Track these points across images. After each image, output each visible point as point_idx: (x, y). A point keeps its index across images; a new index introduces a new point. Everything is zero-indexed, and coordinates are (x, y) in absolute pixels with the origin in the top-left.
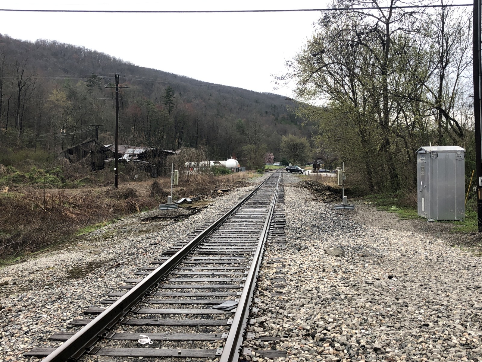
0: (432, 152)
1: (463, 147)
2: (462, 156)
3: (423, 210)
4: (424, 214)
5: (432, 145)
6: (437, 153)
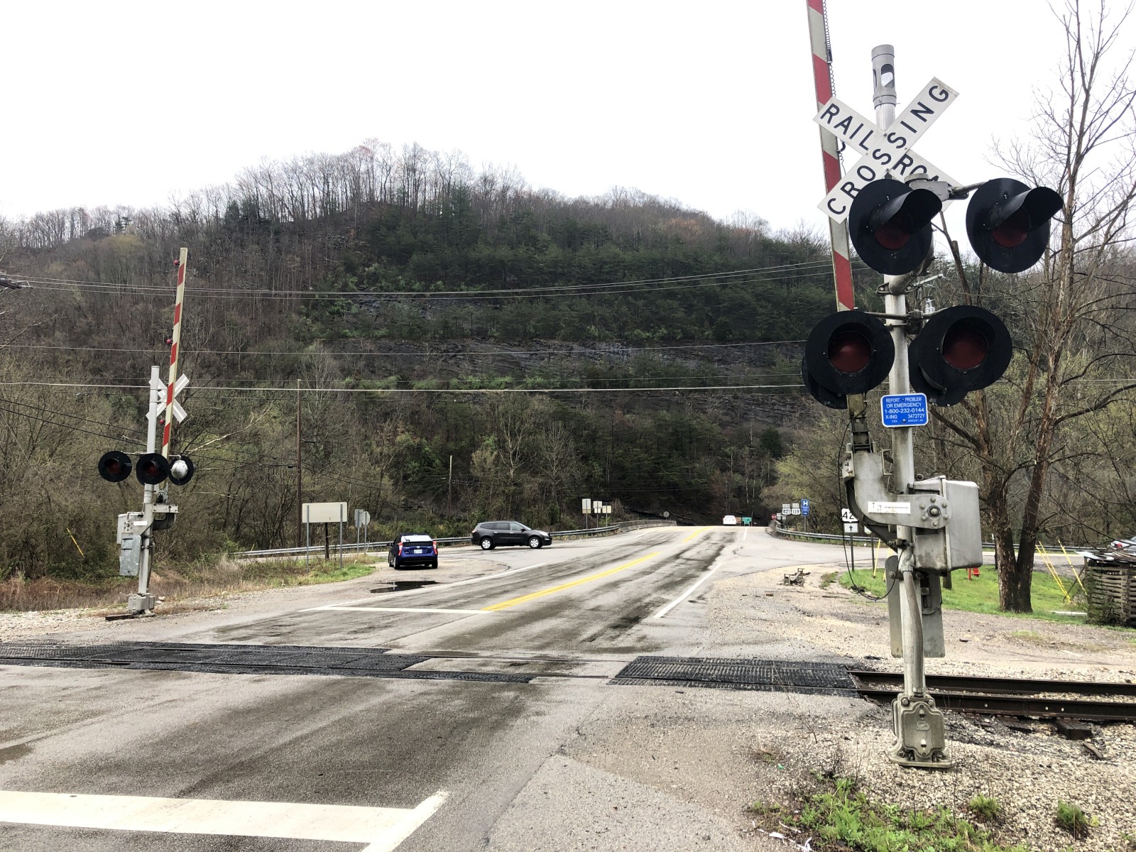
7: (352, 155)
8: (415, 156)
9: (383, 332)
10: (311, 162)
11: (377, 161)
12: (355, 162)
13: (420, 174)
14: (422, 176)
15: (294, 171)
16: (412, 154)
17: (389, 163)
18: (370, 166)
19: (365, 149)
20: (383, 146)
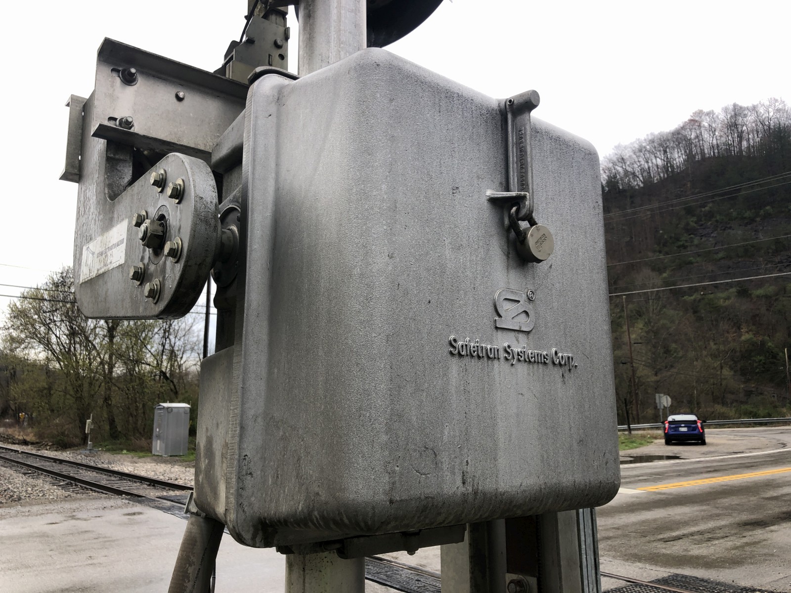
0: (168, 408)
1: (189, 404)
2: (189, 410)
3: (158, 449)
4: (159, 452)
5: (169, 402)
6: (172, 408)
7: (683, 128)
8: (735, 114)
9: (721, 255)
10: (652, 141)
11: (704, 127)
12: (687, 133)
13: (743, 126)
14: (744, 128)
15: (640, 151)
16: (733, 113)
17: (714, 125)
18: (698, 132)
19: (692, 121)
20: (708, 114)
